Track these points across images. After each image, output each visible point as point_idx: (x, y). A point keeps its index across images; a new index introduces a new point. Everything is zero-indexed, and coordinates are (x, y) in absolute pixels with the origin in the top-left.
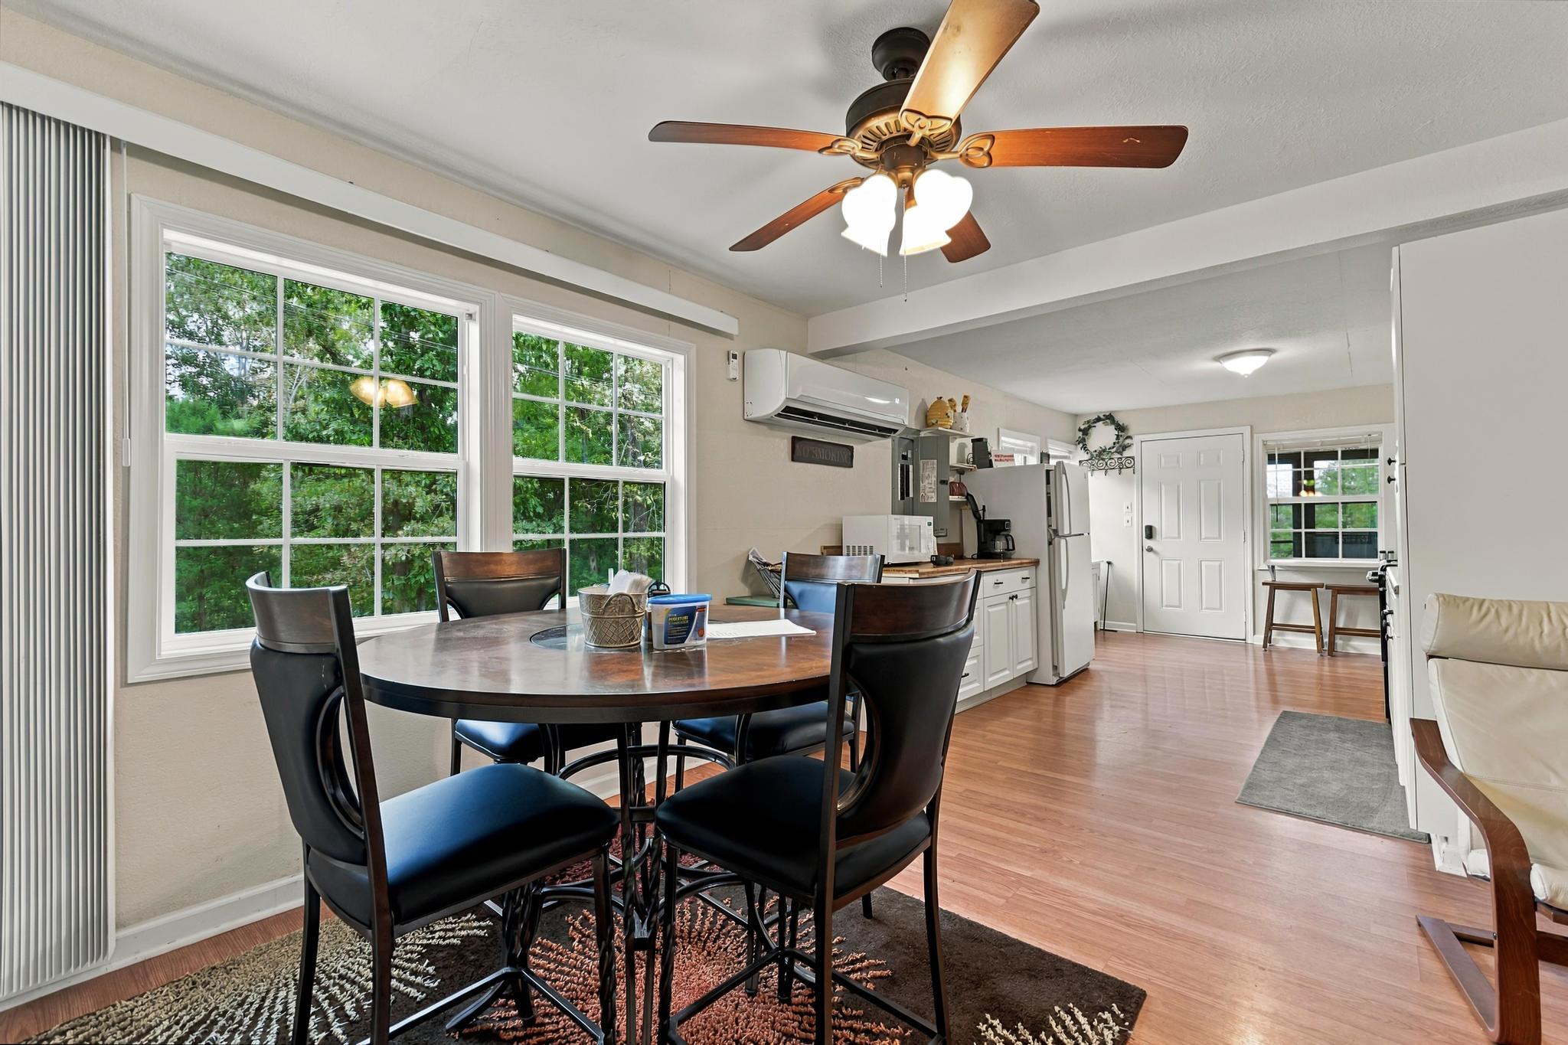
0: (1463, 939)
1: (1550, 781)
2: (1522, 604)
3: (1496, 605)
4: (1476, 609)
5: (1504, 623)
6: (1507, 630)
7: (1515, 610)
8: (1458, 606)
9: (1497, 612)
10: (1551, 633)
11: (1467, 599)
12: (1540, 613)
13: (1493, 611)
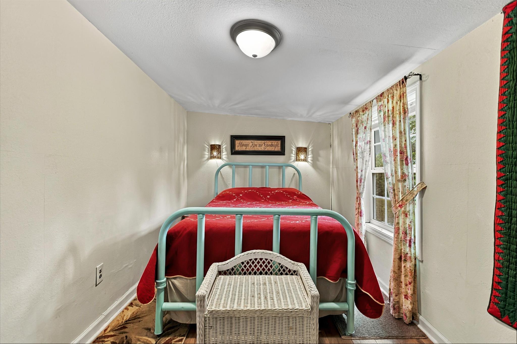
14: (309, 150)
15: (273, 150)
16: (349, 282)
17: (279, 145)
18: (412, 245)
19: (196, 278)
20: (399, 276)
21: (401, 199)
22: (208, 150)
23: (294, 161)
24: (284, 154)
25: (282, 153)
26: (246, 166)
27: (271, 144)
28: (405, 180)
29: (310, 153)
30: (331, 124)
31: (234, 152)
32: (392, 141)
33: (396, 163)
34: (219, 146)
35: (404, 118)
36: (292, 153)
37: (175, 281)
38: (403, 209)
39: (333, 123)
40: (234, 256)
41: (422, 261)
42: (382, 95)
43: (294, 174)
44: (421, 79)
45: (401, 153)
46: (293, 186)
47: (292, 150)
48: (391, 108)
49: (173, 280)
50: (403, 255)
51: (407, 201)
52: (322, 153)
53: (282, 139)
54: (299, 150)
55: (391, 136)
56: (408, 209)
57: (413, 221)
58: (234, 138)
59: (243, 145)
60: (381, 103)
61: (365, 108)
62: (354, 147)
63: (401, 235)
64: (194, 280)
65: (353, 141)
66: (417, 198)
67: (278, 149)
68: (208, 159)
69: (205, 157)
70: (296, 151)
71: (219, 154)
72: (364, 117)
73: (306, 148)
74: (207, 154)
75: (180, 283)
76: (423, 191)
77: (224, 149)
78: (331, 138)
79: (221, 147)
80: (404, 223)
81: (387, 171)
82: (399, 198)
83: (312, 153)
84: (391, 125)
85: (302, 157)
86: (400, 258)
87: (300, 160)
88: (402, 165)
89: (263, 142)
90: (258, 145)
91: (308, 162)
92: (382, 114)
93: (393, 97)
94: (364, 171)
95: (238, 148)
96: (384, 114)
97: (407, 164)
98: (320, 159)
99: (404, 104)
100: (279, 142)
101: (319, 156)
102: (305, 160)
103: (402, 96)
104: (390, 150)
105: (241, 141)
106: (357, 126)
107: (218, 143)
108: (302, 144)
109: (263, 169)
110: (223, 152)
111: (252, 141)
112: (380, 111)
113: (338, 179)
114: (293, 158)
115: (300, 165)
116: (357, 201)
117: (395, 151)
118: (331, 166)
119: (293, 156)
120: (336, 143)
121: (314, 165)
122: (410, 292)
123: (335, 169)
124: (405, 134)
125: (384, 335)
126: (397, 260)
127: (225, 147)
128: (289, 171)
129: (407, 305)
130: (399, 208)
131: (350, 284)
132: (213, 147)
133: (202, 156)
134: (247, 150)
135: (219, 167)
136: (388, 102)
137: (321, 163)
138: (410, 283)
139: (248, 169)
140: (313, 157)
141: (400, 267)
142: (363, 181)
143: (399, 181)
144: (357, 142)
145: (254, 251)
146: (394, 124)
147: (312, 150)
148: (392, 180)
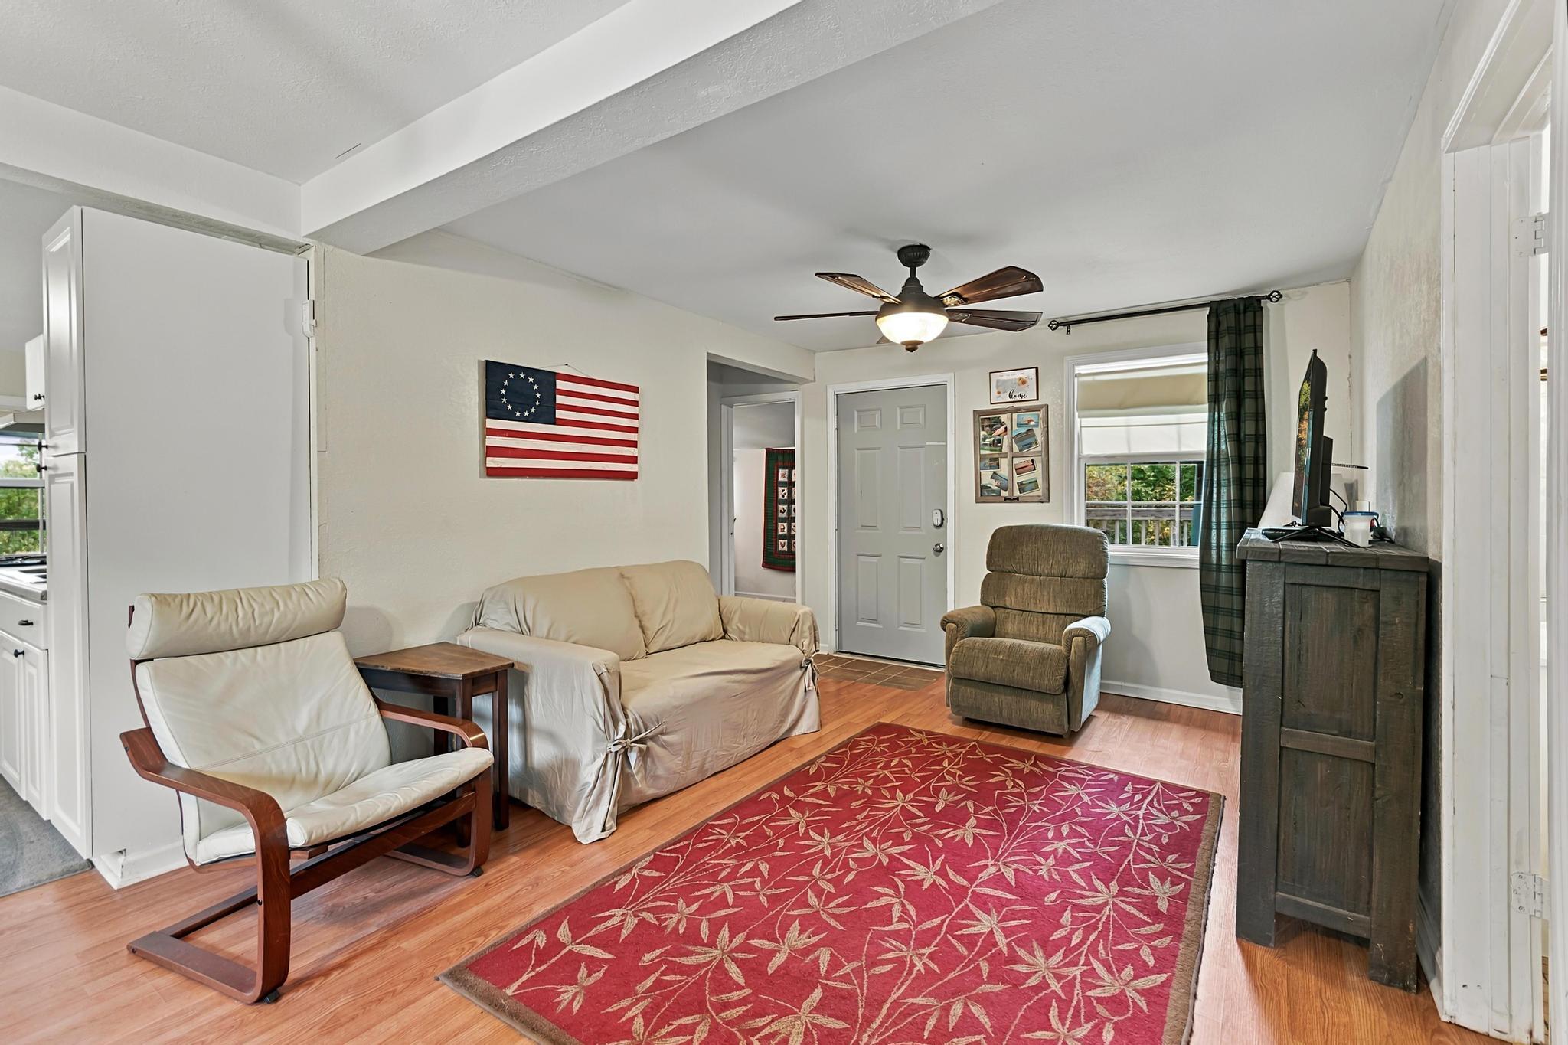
0: (183, 934)
1: (254, 747)
2: (220, 594)
3: (201, 599)
4: (185, 603)
5: (209, 615)
6: (211, 620)
7: (216, 599)
8: (169, 605)
9: (202, 604)
10: (245, 615)
11: (176, 596)
12: (235, 601)
13: (199, 604)
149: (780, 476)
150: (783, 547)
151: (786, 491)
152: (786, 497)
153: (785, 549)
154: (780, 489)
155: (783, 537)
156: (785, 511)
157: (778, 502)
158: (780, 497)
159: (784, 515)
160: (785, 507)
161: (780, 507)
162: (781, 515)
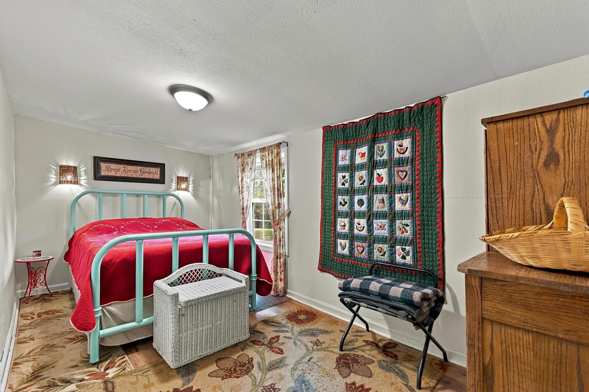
14: (190, 180)
15: (151, 177)
16: (253, 275)
17: (159, 173)
18: (284, 247)
19: (135, 300)
20: (277, 269)
21: (277, 219)
22: (56, 172)
23: (174, 190)
24: (164, 183)
25: (161, 181)
26: (115, 195)
27: (148, 171)
28: (280, 207)
29: (191, 183)
30: (211, 157)
31: (98, 176)
32: (271, 181)
33: (274, 196)
34: (75, 168)
35: (279, 168)
36: (172, 182)
37: (110, 308)
38: (279, 226)
39: (212, 156)
40: (171, 273)
41: (288, 256)
42: (264, 148)
43: (175, 203)
44: (287, 145)
45: (277, 190)
46: (173, 216)
47: (173, 179)
48: (270, 159)
49: (108, 308)
50: (279, 255)
51: (281, 220)
52: (202, 183)
53: (162, 166)
54: (180, 180)
55: (271, 178)
56: (281, 226)
57: (284, 233)
58: (98, 161)
59: (112, 170)
60: (263, 154)
61: (251, 154)
62: (240, 182)
63: (278, 243)
64: (134, 301)
65: (238, 177)
66: (286, 219)
67: (157, 176)
68: (55, 184)
69: (51, 181)
70: (177, 180)
71: (75, 178)
72: (250, 160)
73: (187, 178)
74: (53, 178)
75: (115, 308)
76: (289, 214)
77: (83, 173)
78: (210, 170)
79: (78, 170)
80: (280, 234)
81: (268, 202)
82: (276, 219)
83: (193, 183)
84: (271, 171)
85: (184, 186)
86: (277, 258)
87: (181, 189)
88: (278, 198)
89: (139, 168)
90: (132, 171)
91: (189, 191)
92: (264, 161)
93: (272, 153)
94: (249, 201)
95: (104, 173)
96: (266, 162)
97: (281, 197)
98: (200, 189)
99: (279, 159)
100: (158, 170)
101: (200, 186)
102: (186, 189)
103: (278, 154)
104: (270, 187)
105: (109, 165)
106: (243, 166)
107: (71, 164)
108: (182, 174)
109: (139, 198)
110: (81, 176)
111: (125, 166)
112: (263, 159)
113: (219, 208)
114: (174, 187)
115: (181, 194)
116: (243, 225)
117: (274, 188)
118: (211, 196)
119: (174, 185)
120: (217, 175)
121: (195, 195)
122: (282, 277)
123: (216, 198)
124: (280, 178)
125: (271, 304)
126: (276, 259)
127: (85, 170)
128: (170, 200)
129: (281, 285)
130: (277, 226)
131: (254, 277)
132: (64, 170)
133: (46, 179)
134: (117, 175)
135: (75, 197)
136: (269, 155)
137: (201, 192)
138: (283, 271)
139: (119, 198)
140: (193, 187)
141: (277, 264)
142: (248, 209)
143: (276, 208)
144: (242, 179)
145: (191, 265)
146: (273, 171)
147: (193, 180)
148: (272, 208)
149: (340, 158)
150: (343, 249)
151: (347, 177)
152: (347, 185)
153: (346, 252)
154: (340, 175)
155: (344, 236)
156: (346, 203)
157: (336, 192)
158: (339, 185)
159: (346, 208)
160: (347, 198)
161: (340, 198)
162: (340, 208)
